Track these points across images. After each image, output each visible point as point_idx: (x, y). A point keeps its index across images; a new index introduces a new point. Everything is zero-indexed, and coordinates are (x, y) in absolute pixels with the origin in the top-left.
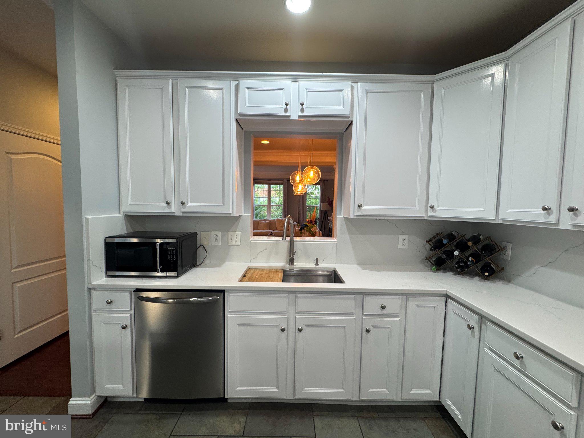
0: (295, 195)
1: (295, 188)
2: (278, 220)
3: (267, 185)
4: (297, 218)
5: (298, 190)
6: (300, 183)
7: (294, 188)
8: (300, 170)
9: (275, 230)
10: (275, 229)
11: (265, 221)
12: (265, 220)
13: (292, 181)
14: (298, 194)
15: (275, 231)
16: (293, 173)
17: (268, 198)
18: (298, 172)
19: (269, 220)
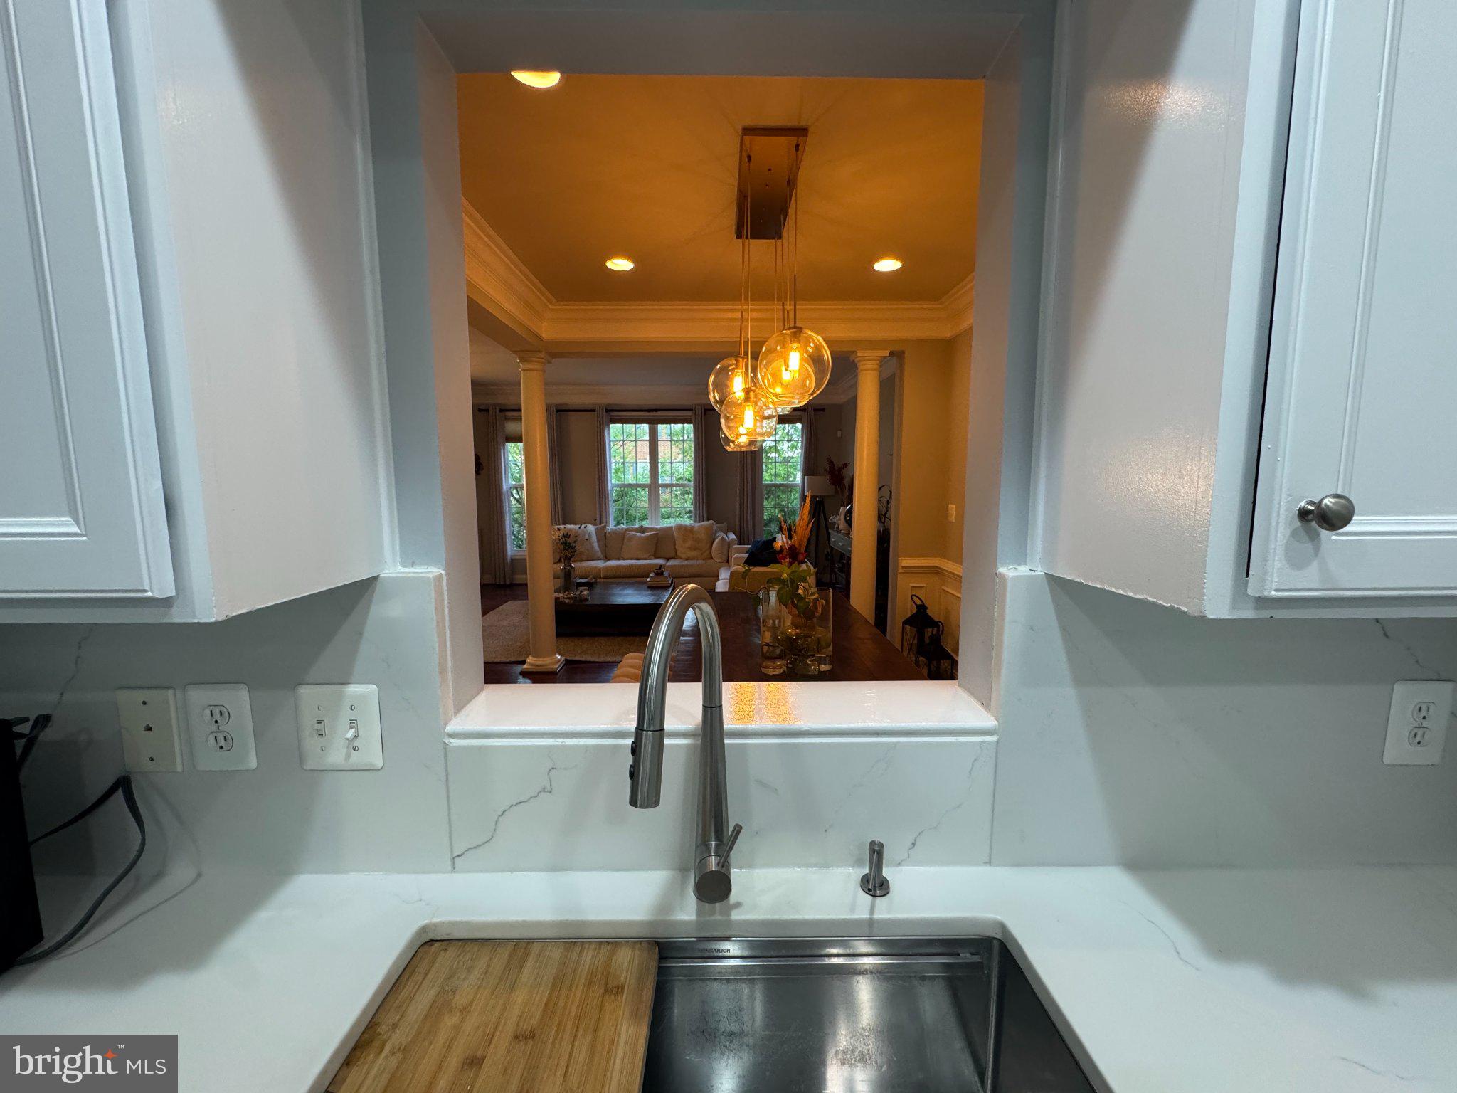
0: (729, 449)
1: (727, 418)
2: (681, 528)
3: (647, 425)
4: (737, 520)
5: (742, 430)
6: (747, 399)
7: (723, 421)
8: (746, 353)
9: (674, 558)
10: (672, 555)
11: (643, 532)
12: (642, 529)
13: (716, 394)
14: (739, 445)
15: (671, 563)
16: (719, 366)
17: (651, 463)
18: (737, 365)
19: (652, 529)
